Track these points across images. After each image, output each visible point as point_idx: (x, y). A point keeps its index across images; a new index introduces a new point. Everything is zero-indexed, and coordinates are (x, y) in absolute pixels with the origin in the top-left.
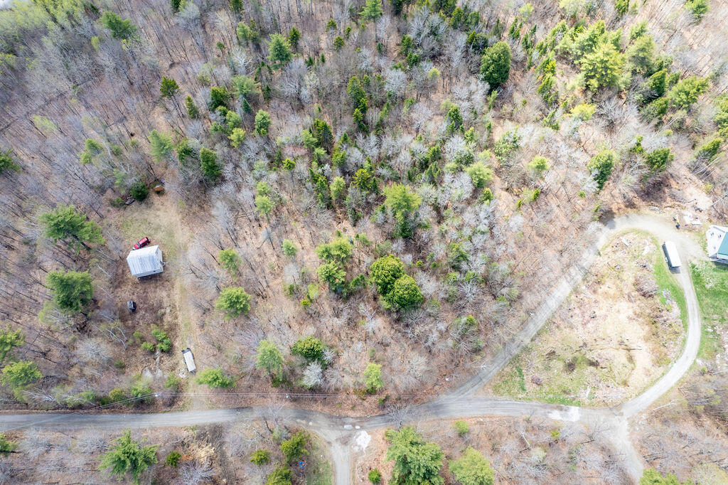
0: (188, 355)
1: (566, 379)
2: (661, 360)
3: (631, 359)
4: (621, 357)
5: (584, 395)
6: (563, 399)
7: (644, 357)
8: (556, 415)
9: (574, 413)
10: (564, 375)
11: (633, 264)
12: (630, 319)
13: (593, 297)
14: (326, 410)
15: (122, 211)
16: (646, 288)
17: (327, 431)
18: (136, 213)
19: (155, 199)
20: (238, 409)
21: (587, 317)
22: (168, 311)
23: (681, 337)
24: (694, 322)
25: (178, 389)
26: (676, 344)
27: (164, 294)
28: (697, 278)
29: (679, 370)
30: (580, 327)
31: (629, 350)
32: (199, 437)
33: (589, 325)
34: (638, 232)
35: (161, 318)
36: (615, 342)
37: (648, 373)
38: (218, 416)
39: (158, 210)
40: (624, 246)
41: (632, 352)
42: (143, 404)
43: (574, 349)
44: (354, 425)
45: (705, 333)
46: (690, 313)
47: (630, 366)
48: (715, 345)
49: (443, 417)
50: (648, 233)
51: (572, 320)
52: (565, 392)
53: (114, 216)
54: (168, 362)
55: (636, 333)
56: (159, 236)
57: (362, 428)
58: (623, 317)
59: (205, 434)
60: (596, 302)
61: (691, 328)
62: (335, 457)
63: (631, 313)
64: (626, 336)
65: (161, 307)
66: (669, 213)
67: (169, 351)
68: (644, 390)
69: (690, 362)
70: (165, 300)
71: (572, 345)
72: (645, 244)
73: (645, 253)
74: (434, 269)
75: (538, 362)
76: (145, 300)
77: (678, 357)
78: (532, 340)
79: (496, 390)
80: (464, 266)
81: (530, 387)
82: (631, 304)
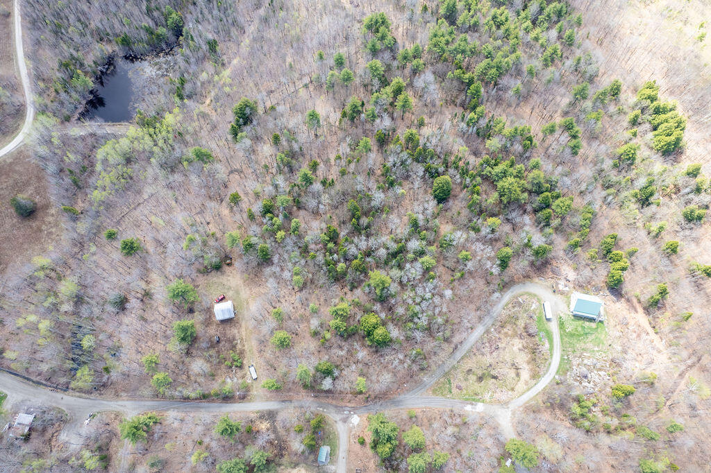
0: (252, 369)
1: (477, 387)
2: (535, 376)
3: (518, 375)
4: (512, 373)
5: (487, 397)
6: (474, 398)
7: (525, 375)
8: (468, 408)
9: (480, 407)
10: (476, 384)
11: (525, 315)
12: (520, 350)
13: (497, 335)
14: (334, 402)
15: (205, 277)
16: (531, 331)
17: (335, 415)
18: (215, 278)
19: (226, 268)
20: (283, 401)
21: (493, 348)
22: (239, 342)
23: (548, 362)
24: (557, 352)
25: (247, 389)
26: (545, 366)
27: (236, 331)
28: (561, 325)
29: (544, 382)
30: (488, 355)
31: (517, 369)
32: (260, 418)
33: (494, 354)
34: (529, 294)
35: (234, 347)
36: (510, 364)
37: (526, 383)
38: (272, 405)
39: (229, 276)
40: (520, 304)
41: (519, 371)
42: (227, 398)
43: (484, 368)
44: (350, 412)
45: (562, 359)
46: (555, 347)
47: (517, 379)
48: (568, 366)
49: (402, 407)
50: (535, 295)
51: (483, 350)
52: (476, 394)
53: (201, 280)
54: (240, 373)
55: (522, 359)
56: (230, 293)
57: (355, 413)
58: (515, 348)
59: (264, 416)
60: (499, 339)
61: (554, 357)
62: (339, 430)
63: (520, 346)
64: (516, 361)
65: (234, 339)
66: (550, 282)
67: (241, 367)
68: (523, 393)
69: (552, 377)
70: (237, 335)
71: (482, 366)
72: (533, 302)
73: (533, 308)
74: (397, 321)
75: (460, 376)
76: (225, 335)
77: (545, 374)
78: (458, 362)
79: (434, 392)
80: (416, 320)
81: (455, 391)
82: (522, 341)
